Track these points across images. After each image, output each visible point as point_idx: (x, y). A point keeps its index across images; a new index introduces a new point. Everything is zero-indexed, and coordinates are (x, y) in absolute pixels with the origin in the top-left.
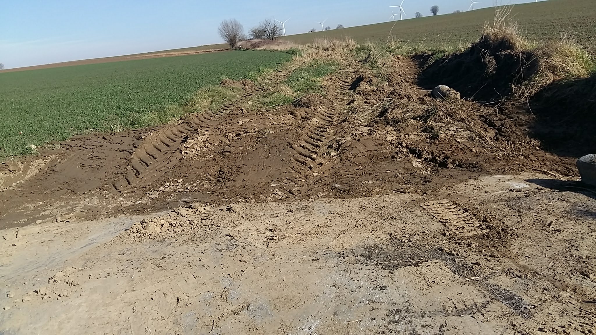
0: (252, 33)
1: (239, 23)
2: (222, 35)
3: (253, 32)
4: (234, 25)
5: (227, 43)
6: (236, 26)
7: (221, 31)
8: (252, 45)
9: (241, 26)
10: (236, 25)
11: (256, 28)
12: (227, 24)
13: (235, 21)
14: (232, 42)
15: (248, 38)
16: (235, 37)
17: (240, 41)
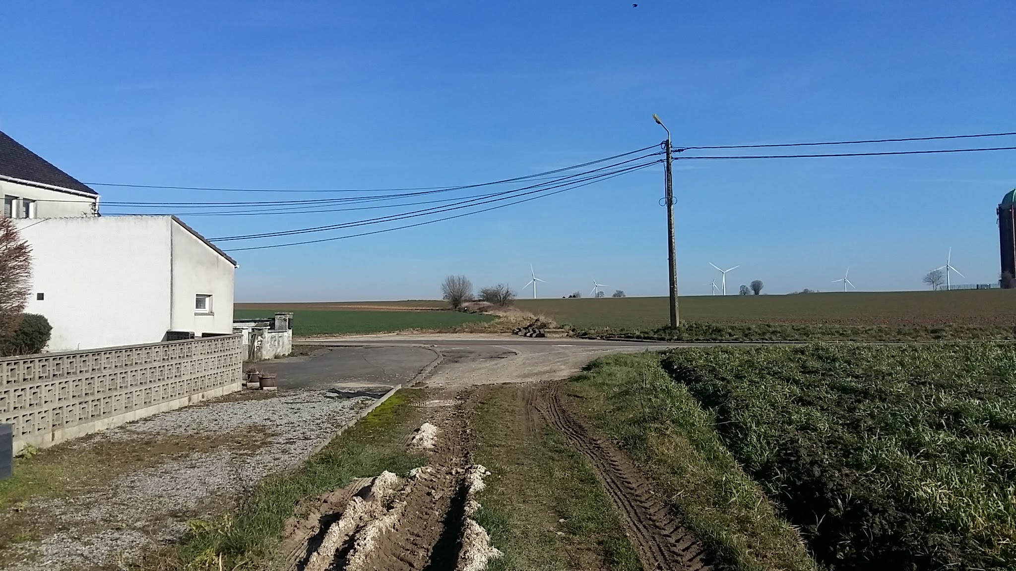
0: (482, 294)
1: (469, 281)
2: (444, 292)
3: (484, 293)
4: (461, 282)
5: (448, 301)
6: (465, 284)
7: (445, 288)
8: (479, 309)
9: (470, 284)
10: (464, 282)
11: (487, 288)
12: (453, 281)
13: (464, 278)
14: (455, 301)
15: (476, 299)
16: (461, 297)
17: (466, 301)
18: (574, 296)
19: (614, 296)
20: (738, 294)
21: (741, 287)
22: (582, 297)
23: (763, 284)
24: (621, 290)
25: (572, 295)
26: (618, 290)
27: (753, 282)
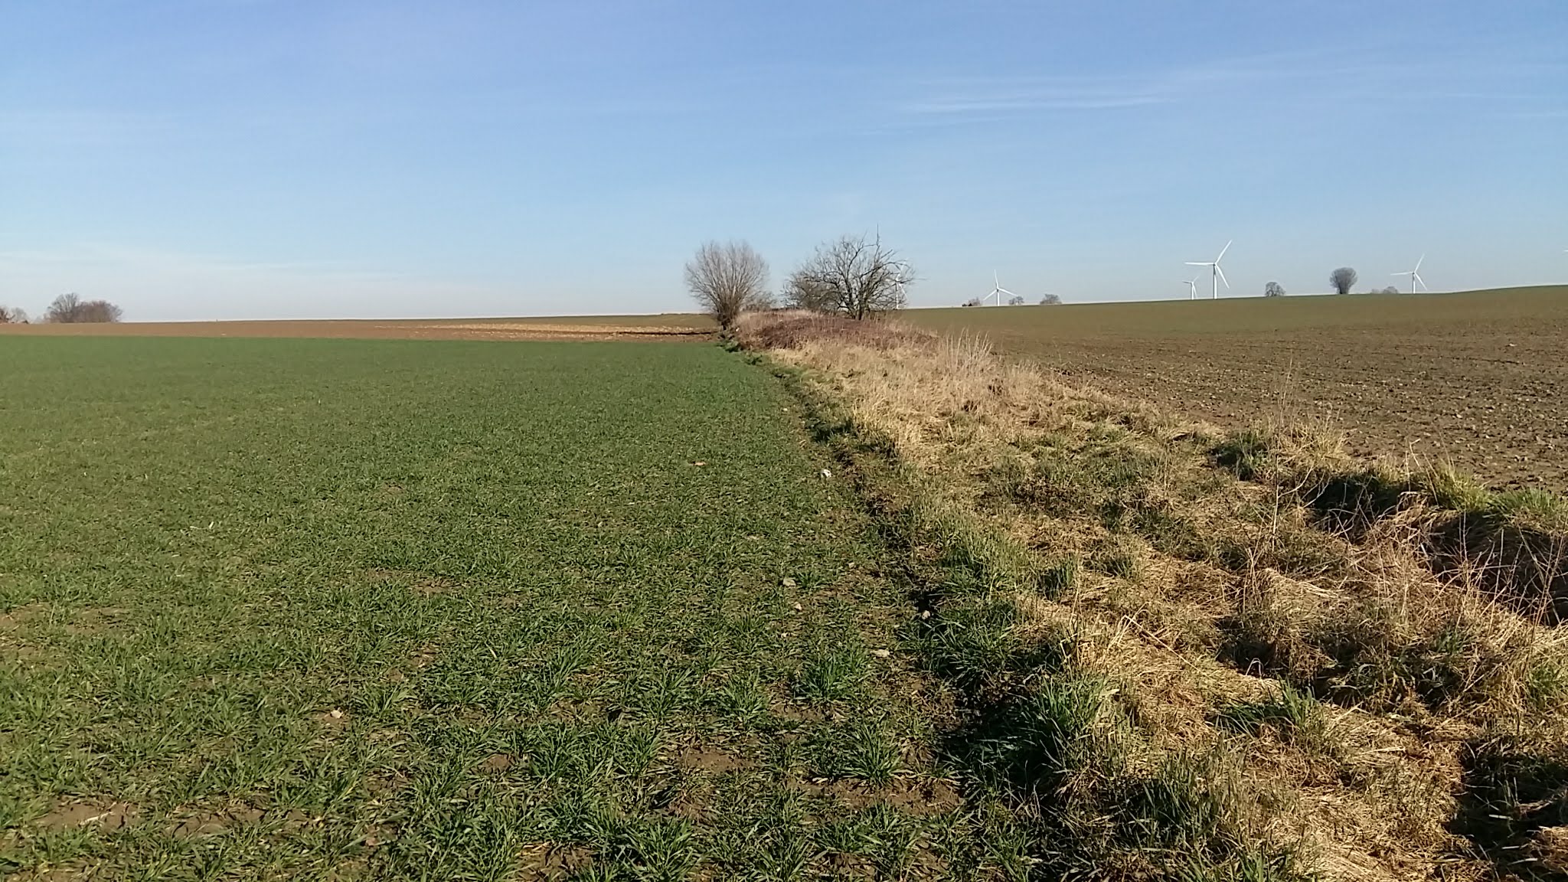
0: (794, 290)
1: (759, 257)
2: (696, 287)
3: (800, 283)
4: (738, 261)
5: (708, 312)
6: (747, 264)
7: (707, 264)
9: (762, 265)
10: (745, 260)
12: (716, 257)
13: (745, 249)
14: (725, 311)
15: (780, 305)
16: (739, 297)
17: (750, 308)
18: (970, 305)
19: (1043, 303)
20: (1263, 296)
21: (1268, 285)
22: (984, 306)
23: (1358, 274)
24: (1055, 294)
25: (967, 303)
26: (1049, 293)
27: (1338, 271)
